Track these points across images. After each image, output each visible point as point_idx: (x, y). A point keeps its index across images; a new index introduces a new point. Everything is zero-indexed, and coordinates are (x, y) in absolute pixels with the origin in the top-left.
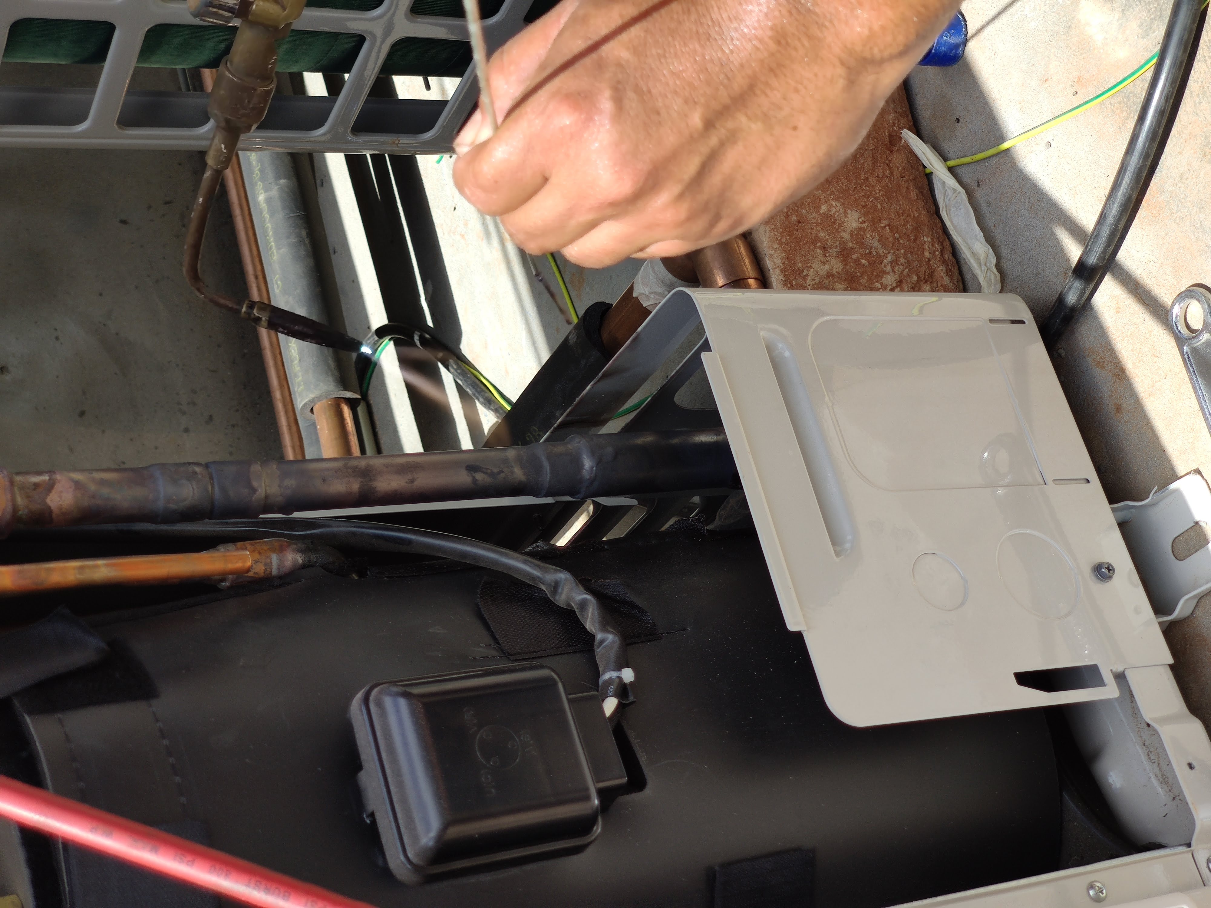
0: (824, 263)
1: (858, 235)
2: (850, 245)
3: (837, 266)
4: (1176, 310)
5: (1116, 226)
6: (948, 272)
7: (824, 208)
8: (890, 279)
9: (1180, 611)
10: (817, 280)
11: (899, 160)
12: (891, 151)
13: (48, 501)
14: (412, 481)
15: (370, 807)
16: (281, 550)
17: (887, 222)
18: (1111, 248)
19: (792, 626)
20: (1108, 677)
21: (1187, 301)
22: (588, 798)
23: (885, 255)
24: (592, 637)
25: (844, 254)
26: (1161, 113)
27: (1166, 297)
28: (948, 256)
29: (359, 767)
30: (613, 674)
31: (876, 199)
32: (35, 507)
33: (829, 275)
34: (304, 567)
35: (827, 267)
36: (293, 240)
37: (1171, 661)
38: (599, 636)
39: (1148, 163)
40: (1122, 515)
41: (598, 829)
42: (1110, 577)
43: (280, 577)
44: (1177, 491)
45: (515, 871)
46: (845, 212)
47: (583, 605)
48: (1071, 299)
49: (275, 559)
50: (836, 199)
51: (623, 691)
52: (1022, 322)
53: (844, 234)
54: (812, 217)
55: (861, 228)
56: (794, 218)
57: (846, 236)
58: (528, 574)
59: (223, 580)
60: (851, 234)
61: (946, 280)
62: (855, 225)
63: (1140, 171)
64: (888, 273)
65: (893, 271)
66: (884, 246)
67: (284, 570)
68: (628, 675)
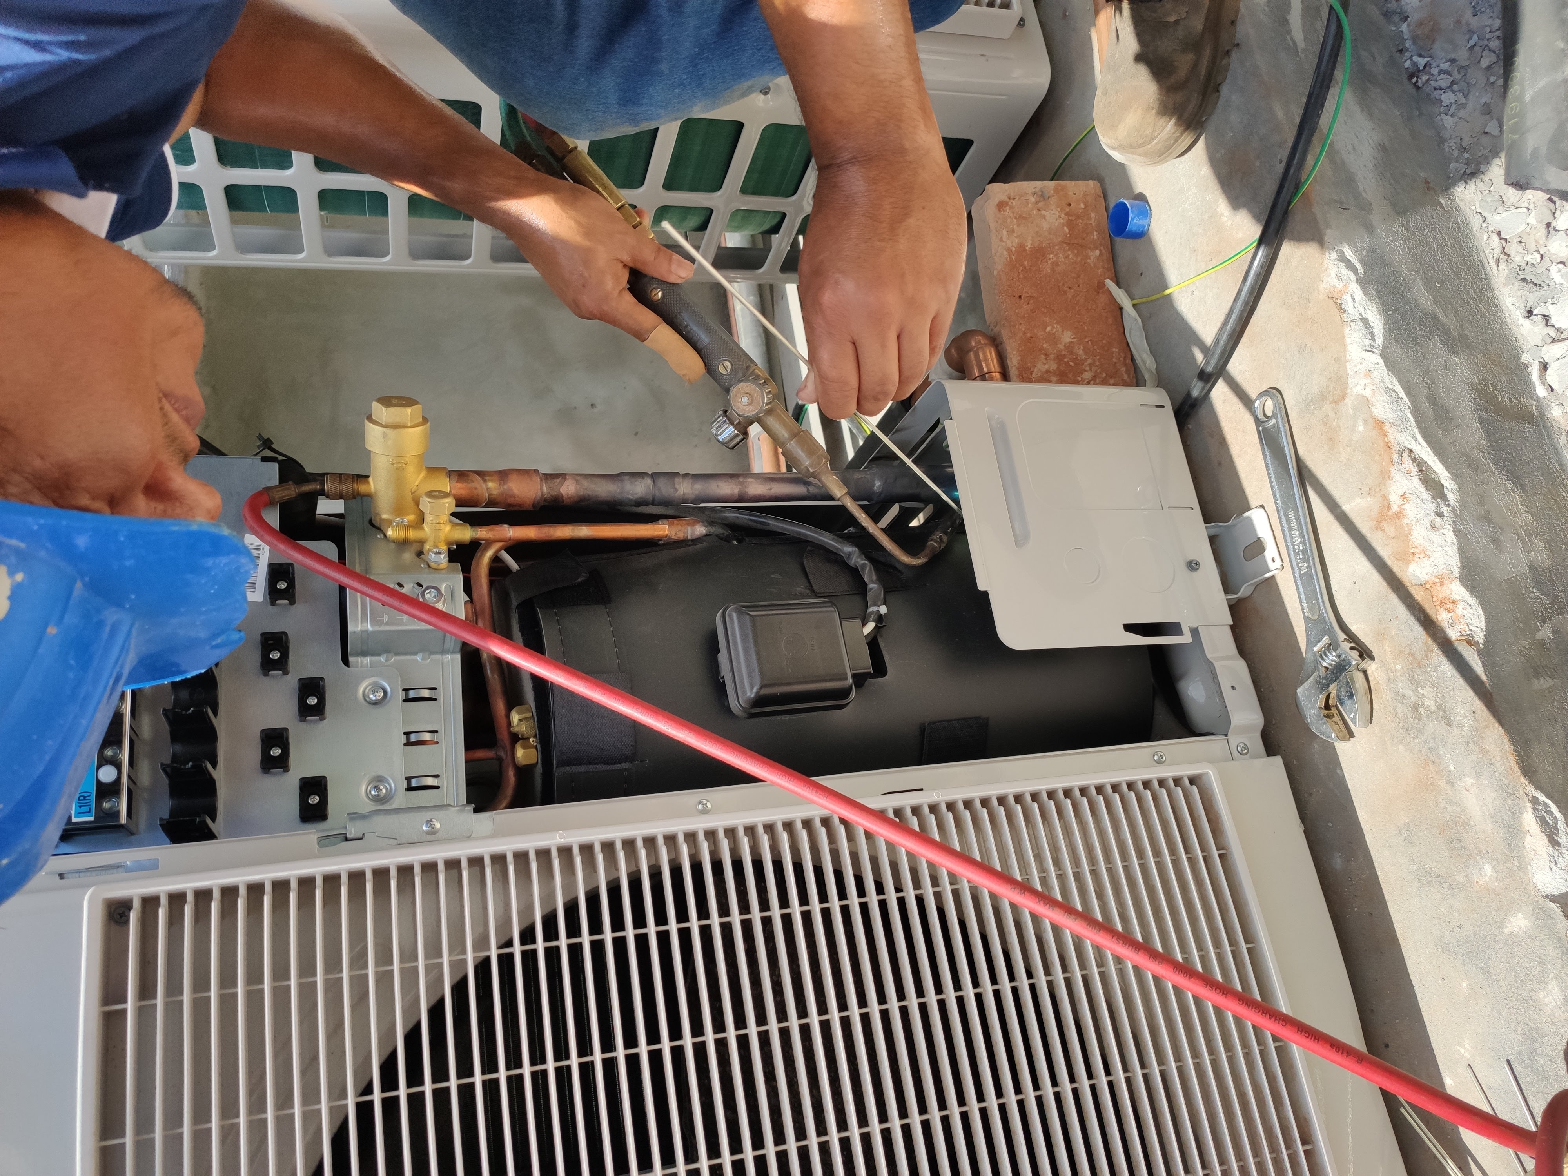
0: (1045, 364)
1: (1070, 347)
2: (1063, 353)
3: (1053, 366)
4: (1257, 404)
5: (1225, 347)
6: (1128, 372)
7: (1049, 329)
8: (1088, 375)
9: (1244, 591)
10: (1039, 374)
11: (1103, 299)
12: (1098, 293)
13: (561, 490)
14: (771, 489)
15: (722, 674)
16: (693, 525)
17: (1090, 338)
18: (1222, 362)
19: (981, 587)
20: (1185, 629)
21: (1265, 398)
22: (846, 679)
23: (1086, 360)
24: (866, 585)
25: (1059, 358)
26: (1258, 275)
27: (1253, 396)
28: (1129, 361)
29: (718, 651)
30: (874, 609)
31: (1084, 323)
32: (554, 493)
33: (1048, 372)
34: (707, 535)
35: (1047, 366)
36: (755, 334)
37: (1231, 623)
38: (871, 586)
39: (1248, 308)
40: (1213, 532)
41: (853, 695)
42: (1197, 569)
43: (692, 540)
44: (1249, 518)
45: (804, 715)
46: (1063, 331)
47: (864, 566)
48: (1195, 393)
49: (689, 529)
50: (1058, 323)
51: (880, 619)
52: (1163, 407)
53: (1059, 346)
54: (1040, 334)
55: (1072, 342)
56: (1029, 335)
57: (1061, 347)
58: (835, 547)
59: (661, 540)
60: (1065, 346)
61: (1125, 377)
62: (1068, 340)
63: (1242, 313)
64: (1087, 371)
65: (1091, 370)
66: (1086, 354)
67: (695, 537)
68: (883, 610)
